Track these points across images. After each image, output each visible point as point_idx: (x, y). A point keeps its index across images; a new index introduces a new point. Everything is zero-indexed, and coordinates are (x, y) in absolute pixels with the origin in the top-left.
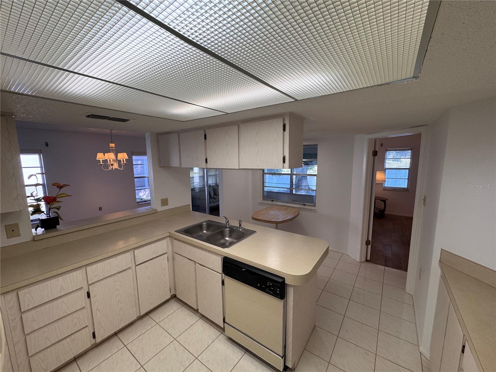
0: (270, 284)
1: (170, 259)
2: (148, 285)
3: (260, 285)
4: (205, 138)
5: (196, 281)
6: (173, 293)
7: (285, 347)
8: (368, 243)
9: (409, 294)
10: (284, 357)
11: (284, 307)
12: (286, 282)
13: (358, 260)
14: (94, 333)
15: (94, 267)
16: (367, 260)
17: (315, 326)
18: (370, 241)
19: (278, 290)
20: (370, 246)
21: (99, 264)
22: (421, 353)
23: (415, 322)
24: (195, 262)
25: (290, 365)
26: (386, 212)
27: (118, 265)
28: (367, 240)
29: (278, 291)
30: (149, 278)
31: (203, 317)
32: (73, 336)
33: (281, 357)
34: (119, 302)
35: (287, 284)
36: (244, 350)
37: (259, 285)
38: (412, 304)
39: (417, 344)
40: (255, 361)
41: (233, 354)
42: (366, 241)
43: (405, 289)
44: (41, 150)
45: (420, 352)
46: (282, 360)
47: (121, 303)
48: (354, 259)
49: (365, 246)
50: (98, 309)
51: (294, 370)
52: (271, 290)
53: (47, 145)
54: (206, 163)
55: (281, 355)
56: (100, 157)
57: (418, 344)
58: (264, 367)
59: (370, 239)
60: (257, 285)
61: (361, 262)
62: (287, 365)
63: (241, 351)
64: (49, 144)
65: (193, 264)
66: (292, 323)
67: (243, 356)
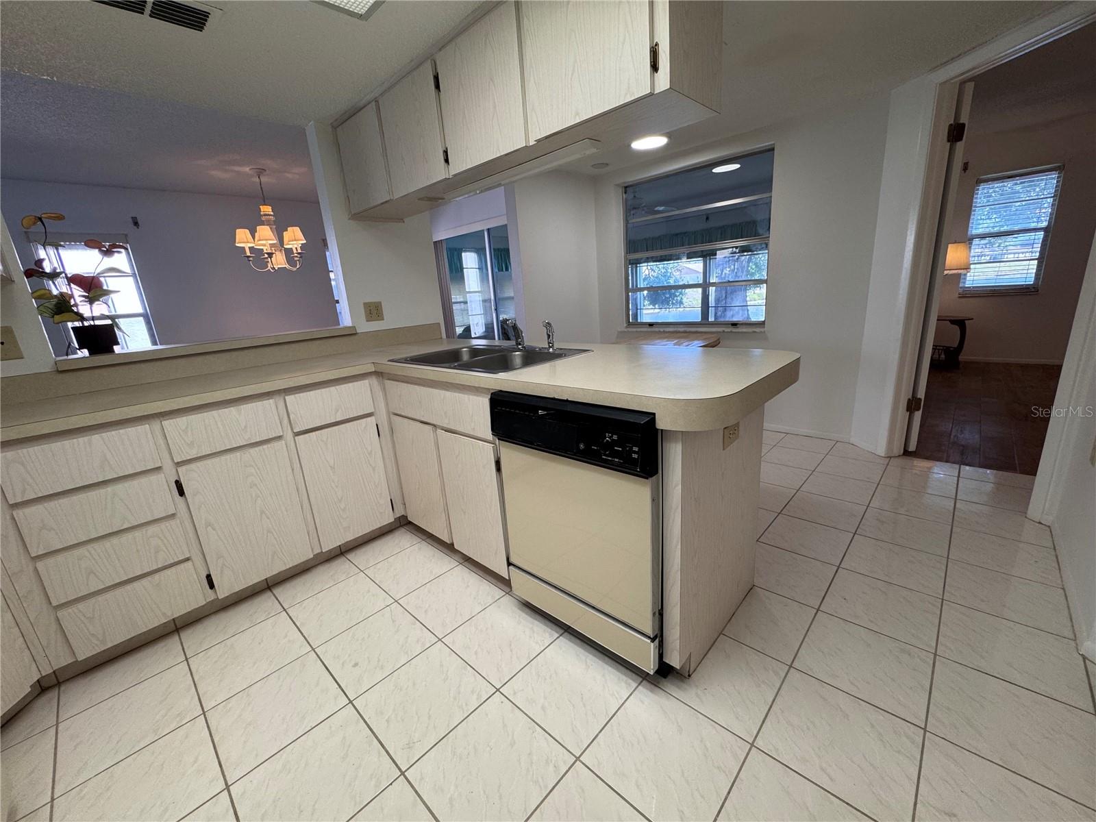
0: (612, 436)
1: (385, 429)
2: (334, 486)
3: (584, 445)
4: (437, 86)
5: (441, 474)
6: (400, 512)
7: (660, 614)
8: (912, 405)
9: (1040, 523)
10: (659, 637)
11: (653, 500)
12: (661, 424)
13: (881, 450)
14: (209, 577)
15: (182, 421)
16: (906, 453)
17: (754, 586)
18: (920, 399)
19: (636, 449)
20: (918, 415)
21: (195, 418)
22: (1084, 658)
23: (1063, 585)
24: (434, 426)
25: (674, 660)
26: (962, 358)
27: (246, 427)
28: (910, 397)
29: (635, 452)
30: (332, 468)
31: (468, 561)
32: (157, 576)
33: (649, 637)
34: (264, 515)
35: (662, 430)
36: (558, 629)
37: (582, 446)
38: (1050, 544)
39: (1072, 636)
40: (583, 651)
41: (531, 637)
42: (909, 399)
43: (1026, 513)
44: (126, 235)
45: (1082, 655)
46: (652, 648)
47: (268, 518)
48: (868, 451)
49: (903, 413)
50: (208, 524)
51: (689, 676)
52: (615, 454)
53: (136, 223)
54: (446, 165)
55: (649, 632)
56: (243, 238)
57: (1075, 636)
58: (606, 666)
59: (921, 394)
60: (578, 447)
61: (891, 457)
62: (667, 662)
63: (550, 630)
64: (139, 222)
65: (432, 432)
66: (679, 547)
67: (555, 640)
